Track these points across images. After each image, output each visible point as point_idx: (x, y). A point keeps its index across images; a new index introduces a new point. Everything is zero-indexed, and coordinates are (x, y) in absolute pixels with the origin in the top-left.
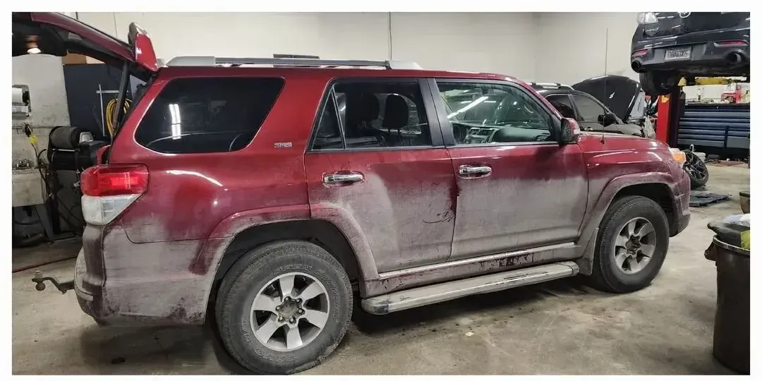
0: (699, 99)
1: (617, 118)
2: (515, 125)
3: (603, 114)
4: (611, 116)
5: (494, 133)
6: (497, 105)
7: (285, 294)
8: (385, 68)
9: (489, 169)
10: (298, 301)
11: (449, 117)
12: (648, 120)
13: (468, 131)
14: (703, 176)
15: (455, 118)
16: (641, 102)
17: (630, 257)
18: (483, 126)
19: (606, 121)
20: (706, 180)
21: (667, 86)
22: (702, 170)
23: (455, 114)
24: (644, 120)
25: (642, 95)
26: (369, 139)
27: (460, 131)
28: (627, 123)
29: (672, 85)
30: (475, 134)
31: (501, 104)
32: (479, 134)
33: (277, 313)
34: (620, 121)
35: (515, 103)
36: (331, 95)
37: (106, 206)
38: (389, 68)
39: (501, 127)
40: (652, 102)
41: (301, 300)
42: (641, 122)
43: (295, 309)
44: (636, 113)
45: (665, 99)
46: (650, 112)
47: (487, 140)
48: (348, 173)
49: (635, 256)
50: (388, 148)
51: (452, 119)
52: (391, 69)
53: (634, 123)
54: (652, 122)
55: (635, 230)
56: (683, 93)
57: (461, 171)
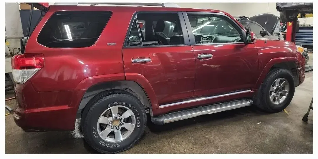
0: (304, 24)
1: (268, 33)
2: (223, 35)
3: (262, 31)
4: (266, 32)
5: (214, 38)
6: (214, 27)
7: (114, 116)
8: (162, 7)
9: (211, 55)
10: (120, 119)
11: (193, 31)
12: (281, 34)
13: (202, 38)
14: (306, 58)
15: (196, 32)
16: (279, 26)
17: (277, 96)
18: (209, 35)
19: (263, 34)
20: (308, 60)
21: (292, 18)
22: (306, 56)
23: (196, 30)
24: (279, 34)
25: (279, 23)
26: (154, 42)
27: (198, 39)
28: (272, 35)
29: (294, 17)
30: (205, 39)
31: (216, 27)
32: (207, 39)
33: (110, 125)
34: (269, 34)
35: (223, 26)
36: (135, 19)
37: (24, 75)
38: (163, 7)
39: (217, 36)
40: (283, 26)
41: (122, 118)
42: (278, 34)
43: (119, 123)
44: (276, 31)
45: (290, 24)
46: (282, 30)
47: (211, 42)
48: (144, 58)
49: (279, 96)
50: (163, 45)
51: (194, 33)
52: (164, 7)
53: (275, 35)
54: (283, 34)
55: (279, 84)
56: (298, 21)
57: (198, 57)
